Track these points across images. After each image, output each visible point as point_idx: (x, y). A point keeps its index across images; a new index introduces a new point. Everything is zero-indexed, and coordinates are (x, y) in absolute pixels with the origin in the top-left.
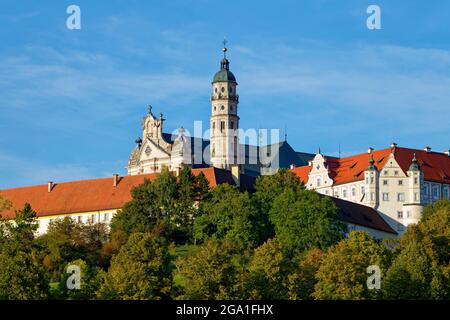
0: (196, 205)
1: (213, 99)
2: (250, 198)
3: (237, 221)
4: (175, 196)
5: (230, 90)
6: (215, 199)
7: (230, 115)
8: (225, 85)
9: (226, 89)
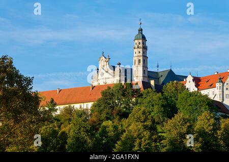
0: (134, 100)
1: (134, 48)
2: (162, 95)
3: (156, 107)
4: (124, 95)
5: (143, 43)
6: (144, 96)
7: (143, 56)
8: (141, 41)
9: (141, 43)
